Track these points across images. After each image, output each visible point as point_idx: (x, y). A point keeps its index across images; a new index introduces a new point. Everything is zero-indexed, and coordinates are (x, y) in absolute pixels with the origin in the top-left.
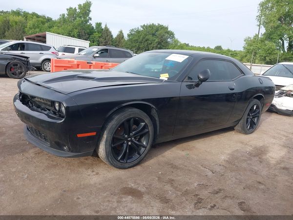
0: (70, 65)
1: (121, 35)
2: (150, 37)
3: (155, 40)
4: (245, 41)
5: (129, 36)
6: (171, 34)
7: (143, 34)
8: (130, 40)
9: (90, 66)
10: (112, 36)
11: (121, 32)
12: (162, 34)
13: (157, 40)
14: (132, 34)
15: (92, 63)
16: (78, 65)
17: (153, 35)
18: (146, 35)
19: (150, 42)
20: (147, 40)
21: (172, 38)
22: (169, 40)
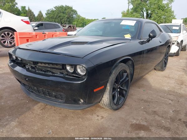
0: (31, 36)
1: (40, 15)
2: (62, 14)
3: (65, 16)
4: (122, 13)
5: (46, 14)
6: (75, 12)
7: (57, 13)
8: (48, 17)
9: (45, 35)
10: (34, 15)
11: (40, 12)
12: (69, 12)
13: (66, 16)
14: (48, 13)
15: (45, 33)
16: (36, 35)
17: (63, 13)
18: (58, 13)
19: (62, 18)
20: (59, 17)
21: (76, 14)
22: (74, 16)
